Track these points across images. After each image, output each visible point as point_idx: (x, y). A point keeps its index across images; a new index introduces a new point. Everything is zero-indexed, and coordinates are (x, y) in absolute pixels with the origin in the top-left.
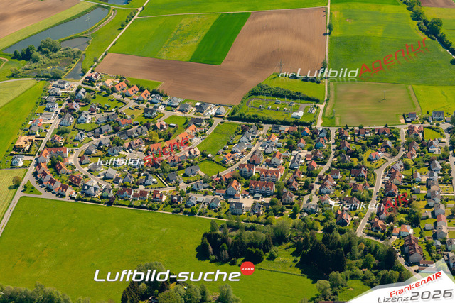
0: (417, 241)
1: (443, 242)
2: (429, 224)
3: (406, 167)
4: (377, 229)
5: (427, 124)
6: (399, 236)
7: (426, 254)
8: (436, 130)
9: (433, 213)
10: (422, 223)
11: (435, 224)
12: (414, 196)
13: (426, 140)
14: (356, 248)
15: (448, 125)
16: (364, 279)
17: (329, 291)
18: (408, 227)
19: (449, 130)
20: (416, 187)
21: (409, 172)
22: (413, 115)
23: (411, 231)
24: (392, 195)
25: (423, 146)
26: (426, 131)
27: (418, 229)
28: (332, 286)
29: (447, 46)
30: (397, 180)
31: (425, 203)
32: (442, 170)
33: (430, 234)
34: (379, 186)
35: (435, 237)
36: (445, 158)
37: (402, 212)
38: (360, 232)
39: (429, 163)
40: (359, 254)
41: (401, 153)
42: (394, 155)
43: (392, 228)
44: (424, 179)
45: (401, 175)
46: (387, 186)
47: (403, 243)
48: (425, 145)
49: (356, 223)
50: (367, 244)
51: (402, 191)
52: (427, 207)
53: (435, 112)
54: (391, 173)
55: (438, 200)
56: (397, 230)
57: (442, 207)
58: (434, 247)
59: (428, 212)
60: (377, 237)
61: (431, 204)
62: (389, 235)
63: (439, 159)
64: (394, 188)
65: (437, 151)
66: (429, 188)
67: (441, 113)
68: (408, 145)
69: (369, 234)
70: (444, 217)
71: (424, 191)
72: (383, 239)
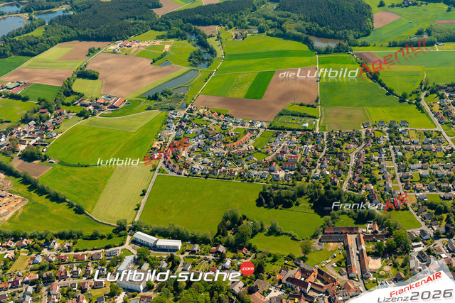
0: (376, 192)
1: (390, 193)
2: (381, 183)
3: (367, 152)
4: (354, 186)
5: (376, 129)
6: (366, 190)
7: (381, 199)
8: (381, 131)
9: (383, 177)
10: (378, 182)
11: (385, 183)
12: (372, 168)
13: (376, 137)
14: (343, 197)
15: (387, 128)
16: (349, 214)
17: (331, 222)
18: (370, 185)
19: (388, 131)
20: (373, 163)
21: (368, 155)
22: (368, 123)
23: (372, 187)
24: (360, 167)
25: (375, 140)
26: (375, 132)
27: (375, 186)
28: (332, 219)
29: (383, 85)
30: (362, 159)
31: (379, 171)
32: (386, 153)
33: (382, 188)
34: (353, 163)
35: (385, 190)
36: (387, 146)
37: (366, 177)
38: (345, 188)
39: (379, 149)
40: (345, 200)
41: (363, 145)
42: (359, 146)
43: (362, 186)
44: (377, 158)
45: (364, 157)
46: (357, 163)
47: (368, 193)
48: (376, 140)
49: (342, 184)
50: (349, 195)
51: (365, 165)
52: (380, 173)
53: (380, 122)
54: (358, 155)
55: (385, 170)
56: (364, 186)
57: (388, 173)
58: (385, 195)
59: (380, 176)
60: (354, 191)
61: (382, 172)
62: (360, 189)
63: (384, 147)
64: (361, 164)
65: (382, 143)
66: (380, 163)
67: (383, 122)
68: (367, 140)
69: (349, 190)
70: (389, 179)
71: (377, 165)
72: (357, 192)
